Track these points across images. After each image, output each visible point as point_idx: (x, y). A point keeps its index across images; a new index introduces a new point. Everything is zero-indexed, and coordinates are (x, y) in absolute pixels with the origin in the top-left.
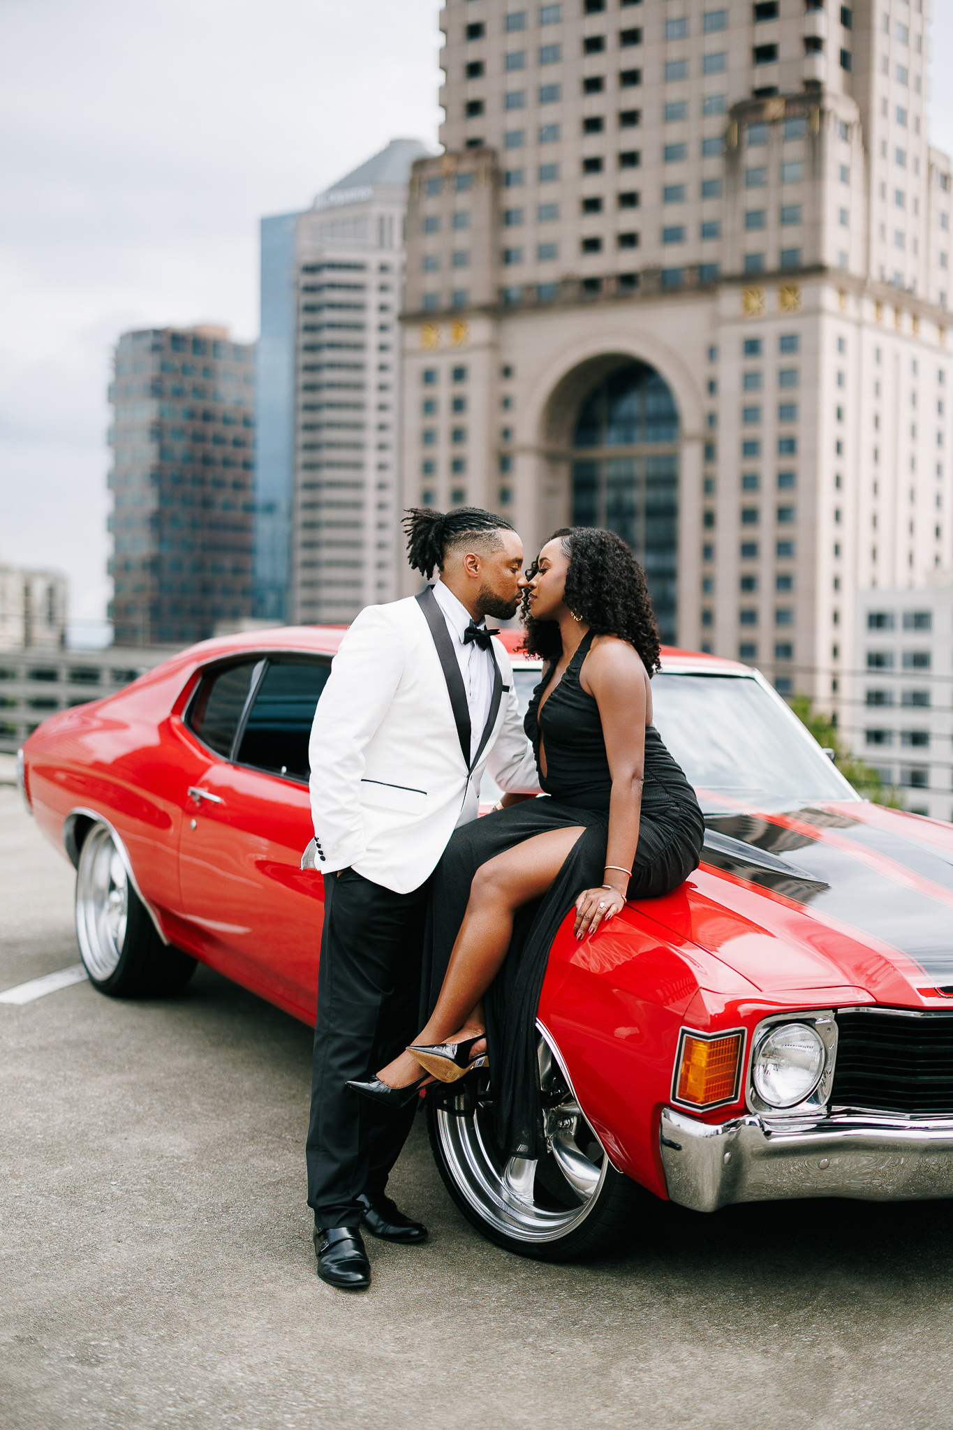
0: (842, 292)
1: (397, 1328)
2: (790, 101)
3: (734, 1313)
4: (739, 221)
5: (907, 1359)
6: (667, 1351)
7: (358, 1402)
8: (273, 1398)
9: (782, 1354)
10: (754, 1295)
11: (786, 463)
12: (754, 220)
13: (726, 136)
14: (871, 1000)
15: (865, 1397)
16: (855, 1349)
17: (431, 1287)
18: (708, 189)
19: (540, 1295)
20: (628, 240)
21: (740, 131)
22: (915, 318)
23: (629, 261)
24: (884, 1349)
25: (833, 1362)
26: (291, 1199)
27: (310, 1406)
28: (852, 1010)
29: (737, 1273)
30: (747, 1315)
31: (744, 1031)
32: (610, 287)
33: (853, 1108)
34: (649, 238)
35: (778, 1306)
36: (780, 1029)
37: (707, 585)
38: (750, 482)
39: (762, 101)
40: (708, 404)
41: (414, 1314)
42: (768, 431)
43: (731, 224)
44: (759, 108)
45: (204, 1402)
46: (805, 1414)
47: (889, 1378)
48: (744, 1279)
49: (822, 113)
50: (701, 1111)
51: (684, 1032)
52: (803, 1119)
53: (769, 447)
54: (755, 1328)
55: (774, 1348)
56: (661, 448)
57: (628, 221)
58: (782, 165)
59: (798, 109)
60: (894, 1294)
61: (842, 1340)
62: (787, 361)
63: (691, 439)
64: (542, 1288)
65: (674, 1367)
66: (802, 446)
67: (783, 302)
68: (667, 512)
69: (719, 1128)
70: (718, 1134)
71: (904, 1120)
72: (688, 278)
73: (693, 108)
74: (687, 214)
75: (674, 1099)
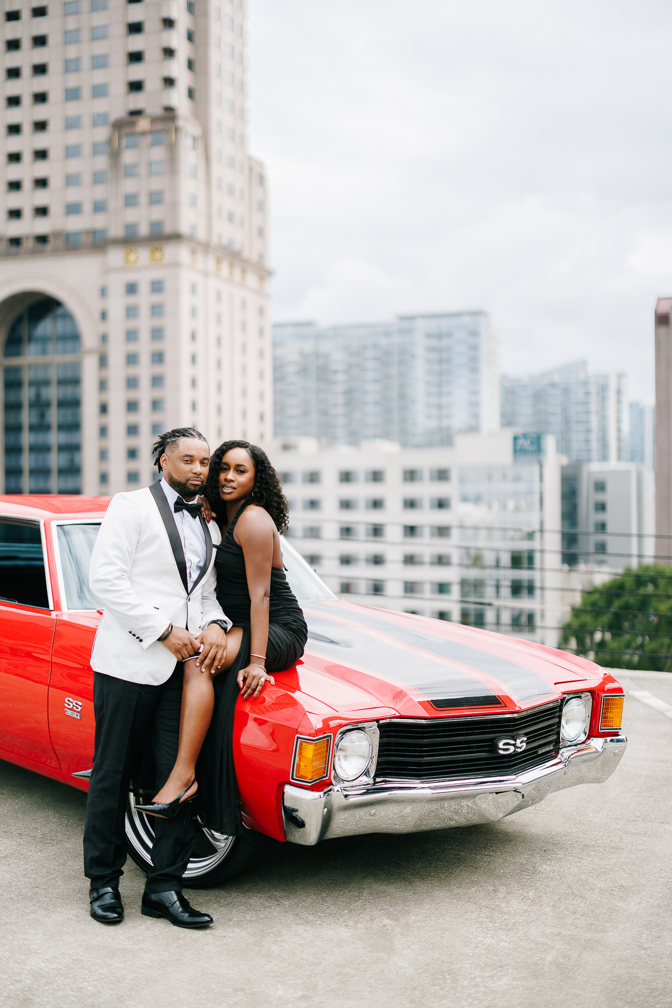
0: (193, 252)
1: (124, 932)
2: (154, 120)
3: (320, 907)
4: (120, 202)
5: (427, 922)
6: (290, 930)
7: (124, 973)
8: (71, 975)
9: (356, 926)
10: (327, 897)
11: (157, 370)
12: (131, 201)
13: (110, 141)
14: (397, 714)
15: (413, 943)
16: (397, 920)
17: (134, 908)
18: (98, 178)
19: (202, 907)
20: (42, 211)
21: (120, 139)
22: (244, 271)
23: (42, 226)
24: (413, 918)
25: (387, 927)
26: (19, 866)
27: (96, 977)
28: (388, 721)
29: (311, 886)
30: (327, 908)
31: (331, 735)
32: (29, 244)
33: (387, 779)
34: (56, 211)
35: (343, 901)
36: (348, 734)
37: (103, 455)
38: (132, 383)
39: (134, 118)
40: (101, 328)
41: (131, 924)
42: (144, 347)
43: (116, 203)
44: (132, 124)
45: (29, 981)
46: (383, 955)
47: (422, 933)
48: (317, 889)
49: (177, 130)
50: (310, 785)
51: (298, 738)
52: (359, 787)
53: (145, 358)
54: (335, 914)
55: (351, 923)
56: (69, 358)
57: (41, 198)
58: (150, 164)
59: (159, 126)
60: (406, 890)
61: (387, 916)
62: (156, 298)
63: (90, 352)
64: (201, 903)
65: (299, 938)
66: (168, 357)
67: (153, 259)
68: (73, 404)
69: (321, 793)
70: (321, 797)
71: (416, 783)
72: (85, 240)
73: (86, 122)
74: (84, 194)
75: (293, 778)
